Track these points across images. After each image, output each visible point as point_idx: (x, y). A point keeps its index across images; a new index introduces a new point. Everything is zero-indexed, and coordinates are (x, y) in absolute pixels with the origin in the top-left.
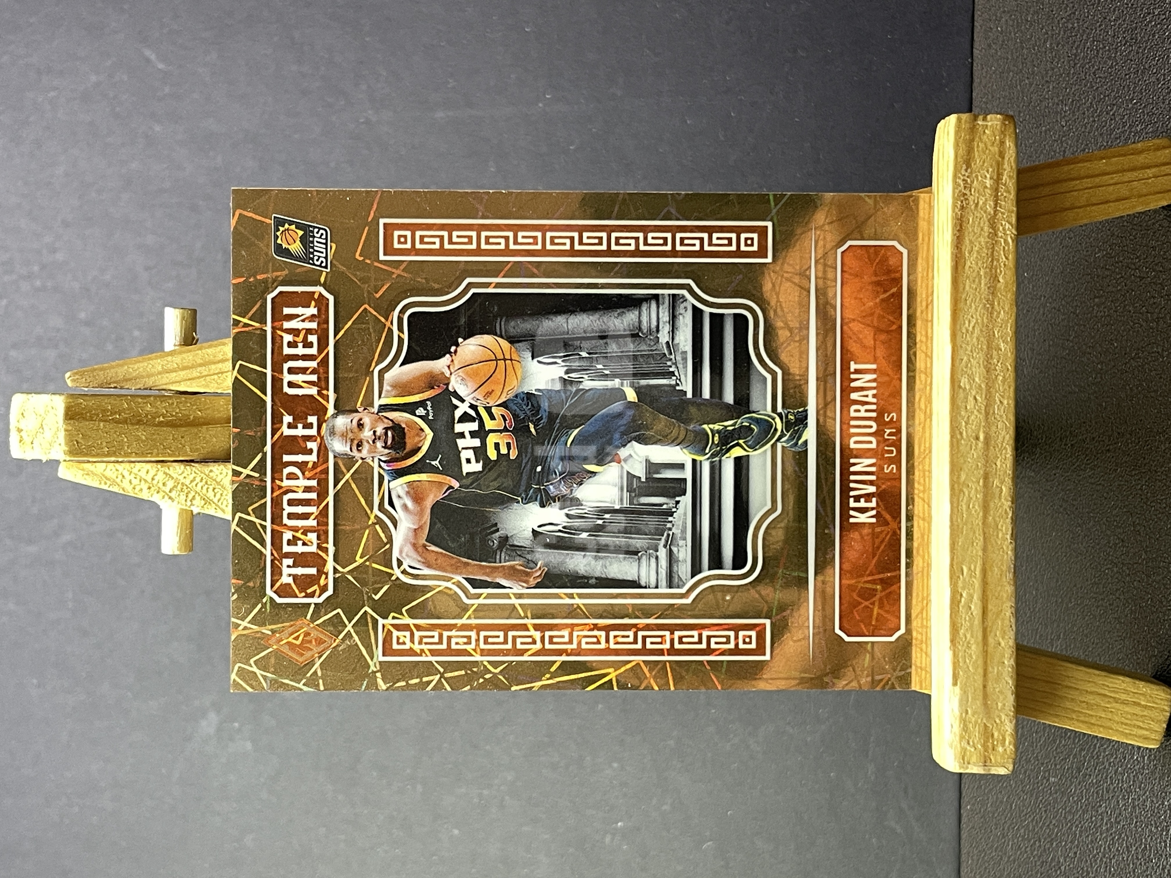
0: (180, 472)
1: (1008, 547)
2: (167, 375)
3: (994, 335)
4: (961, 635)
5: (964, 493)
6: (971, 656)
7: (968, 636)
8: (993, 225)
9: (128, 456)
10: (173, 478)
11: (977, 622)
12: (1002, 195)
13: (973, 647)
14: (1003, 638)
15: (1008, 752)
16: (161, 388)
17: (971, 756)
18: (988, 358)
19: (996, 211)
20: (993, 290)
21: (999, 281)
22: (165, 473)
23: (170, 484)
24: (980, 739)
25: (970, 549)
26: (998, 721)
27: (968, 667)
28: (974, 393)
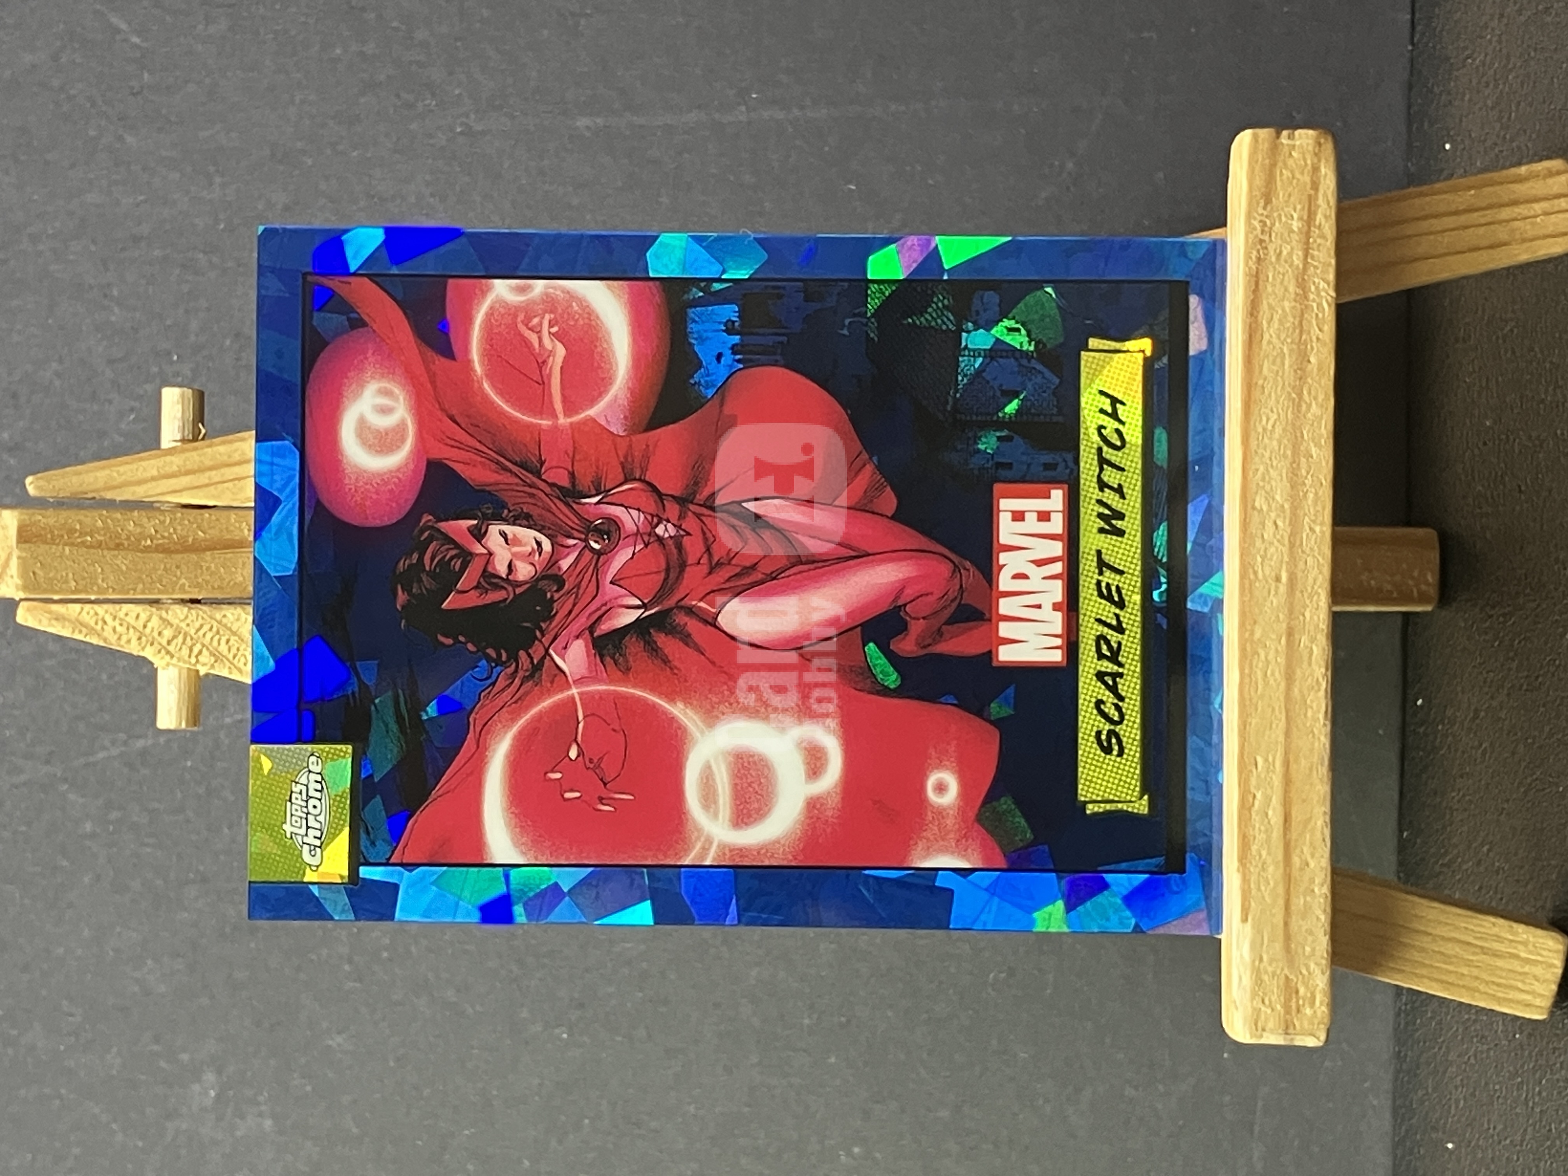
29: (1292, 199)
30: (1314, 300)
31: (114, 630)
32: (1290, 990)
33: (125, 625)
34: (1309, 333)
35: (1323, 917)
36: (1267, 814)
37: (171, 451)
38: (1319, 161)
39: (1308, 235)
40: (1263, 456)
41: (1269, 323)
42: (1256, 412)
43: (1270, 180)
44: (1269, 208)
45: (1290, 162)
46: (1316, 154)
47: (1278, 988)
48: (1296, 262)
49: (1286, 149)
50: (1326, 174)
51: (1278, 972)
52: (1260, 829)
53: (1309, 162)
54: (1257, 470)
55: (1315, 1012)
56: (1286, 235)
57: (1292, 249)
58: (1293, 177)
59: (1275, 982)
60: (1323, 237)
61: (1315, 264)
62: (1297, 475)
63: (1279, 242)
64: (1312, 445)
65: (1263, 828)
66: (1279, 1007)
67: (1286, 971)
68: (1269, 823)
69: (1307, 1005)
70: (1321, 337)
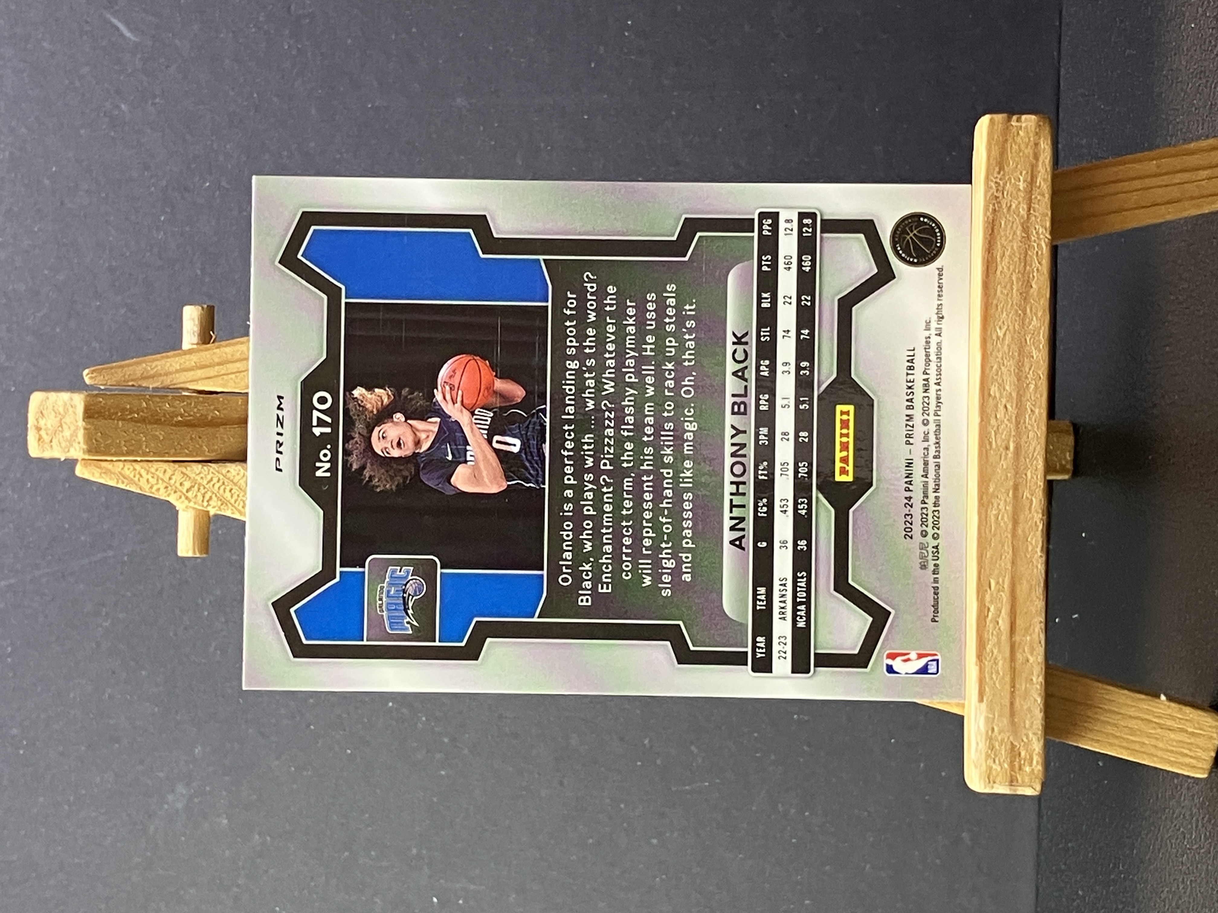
0: (198, 472)
1: (1037, 561)
2: (185, 373)
3: (1026, 342)
4: (988, 650)
5: (992, 504)
6: (998, 673)
7: (995, 651)
8: (1026, 230)
9: (147, 456)
10: (190, 478)
11: (1005, 637)
12: (1036, 198)
13: (1001, 663)
14: (1032, 654)
15: (1036, 772)
16: (178, 386)
17: (998, 775)
18: (1020, 366)
19: (1029, 214)
20: (1025, 296)
21: (1031, 287)
22: (182, 473)
23: (187, 484)
24: (1006, 758)
25: (998, 562)
26: (1025, 739)
27: (994, 684)
28: (1004, 401)
29: (1019, 166)
30: (1035, 241)
31: (148, 480)
32: (1014, 753)
33: (156, 477)
34: (1031, 266)
35: (1039, 700)
36: (998, 623)
37: (190, 352)
38: (1040, 139)
39: (1031, 191)
40: (997, 357)
41: (1002, 258)
42: (992, 325)
43: (1003, 152)
44: (1002, 173)
45: (1018, 140)
46: (1037, 134)
47: (1005, 751)
48: (1022, 212)
49: (1014, 130)
50: (1044, 148)
51: (1006, 740)
52: (992, 634)
53: (1032, 139)
54: (992, 367)
55: (1033, 770)
56: (1014, 192)
57: (1019, 203)
58: (1020, 151)
59: (1003, 747)
60: (1043, 195)
61: (1037, 214)
62: (1022, 371)
63: (1010, 198)
64: (1033, 348)
65: (994, 632)
66: (1006, 765)
67: (1011, 739)
68: (999, 629)
69: (1026, 764)
70: (1040, 268)
